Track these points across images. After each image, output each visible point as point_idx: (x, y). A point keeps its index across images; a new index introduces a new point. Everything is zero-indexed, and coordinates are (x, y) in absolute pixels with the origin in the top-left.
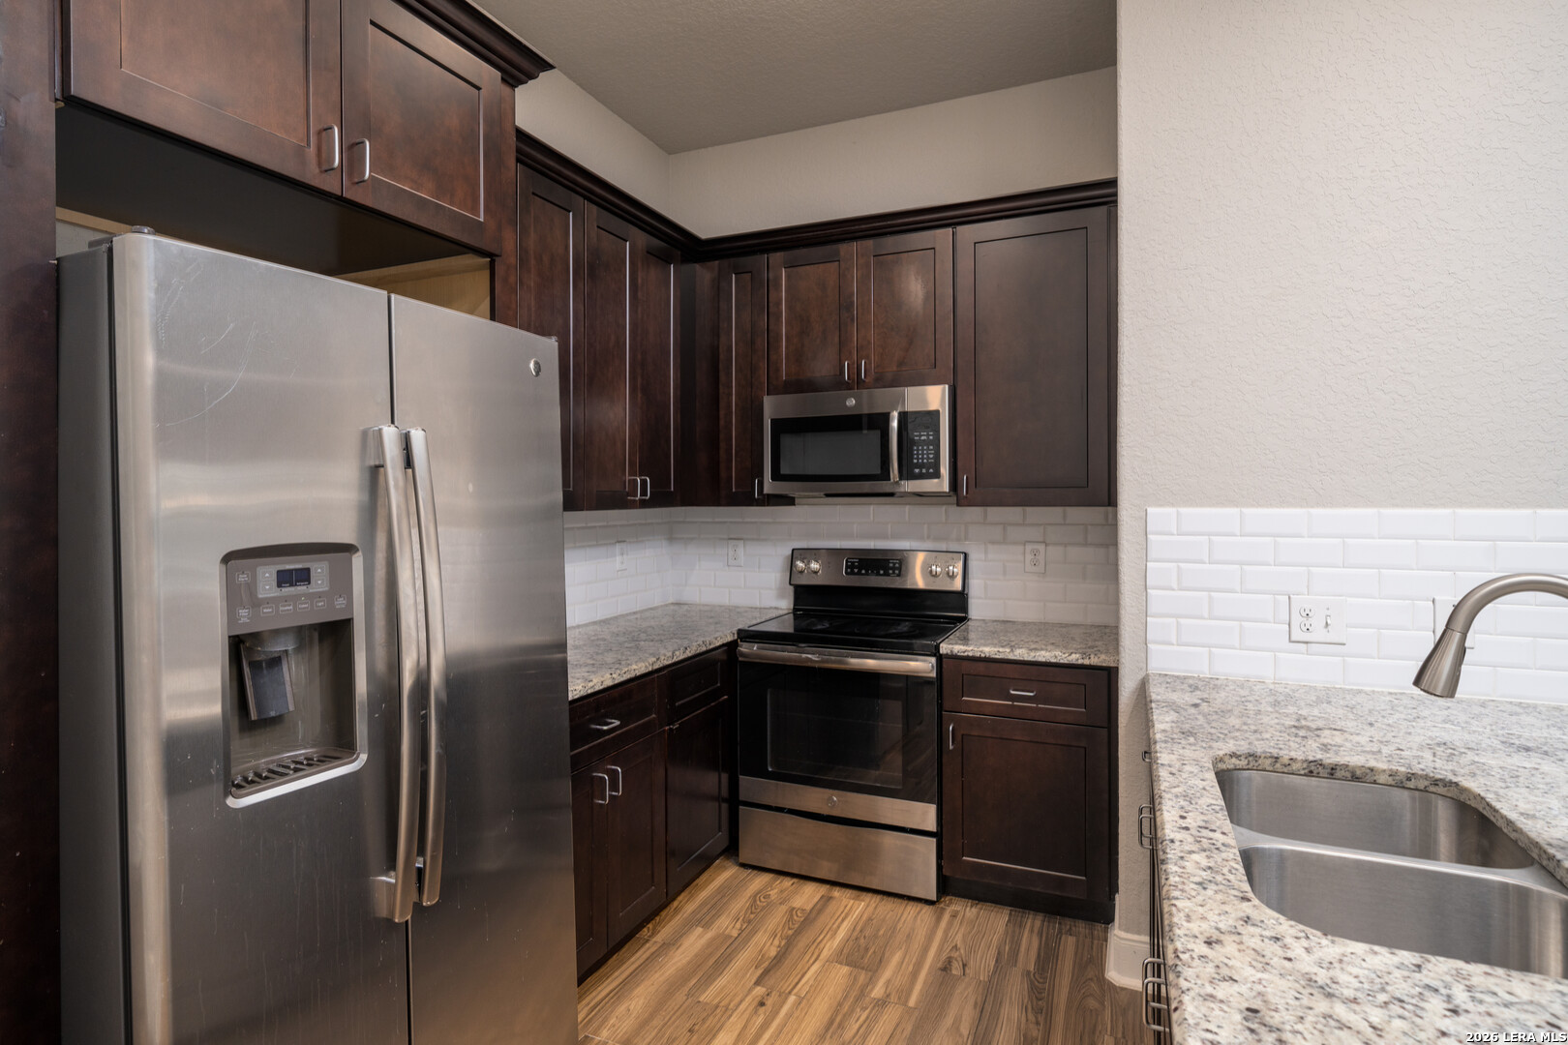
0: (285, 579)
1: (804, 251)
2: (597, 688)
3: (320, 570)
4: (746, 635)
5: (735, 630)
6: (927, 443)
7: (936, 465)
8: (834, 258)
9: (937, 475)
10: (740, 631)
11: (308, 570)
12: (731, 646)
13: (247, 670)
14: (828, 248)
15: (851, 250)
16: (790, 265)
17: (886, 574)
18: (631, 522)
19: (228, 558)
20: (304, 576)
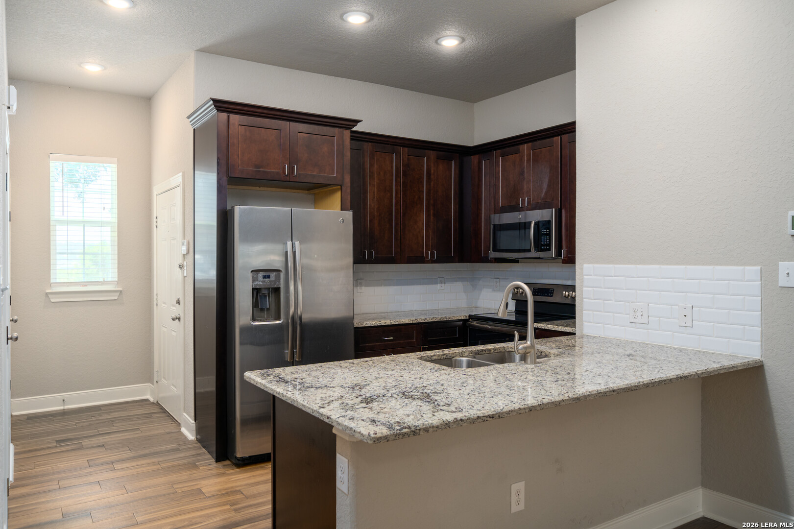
0: (264, 277)
1: (507, 149)
2: (383, 324)
3: (273, 275)
4: (472, 317)
5: (467, 315)
6: (546, 235)
7: (549, 245)
8: (518, 152)
9: (549, 250)
10: (470, 316)
11: (270, 275)
12: (464, 321)
13: (259, 297)
14: (516, 147)
15: (525, 148)
16: (503, 155)
17: (548, 296)
18: (446, 270)
19: (252, 272)
20: (269, 277)
